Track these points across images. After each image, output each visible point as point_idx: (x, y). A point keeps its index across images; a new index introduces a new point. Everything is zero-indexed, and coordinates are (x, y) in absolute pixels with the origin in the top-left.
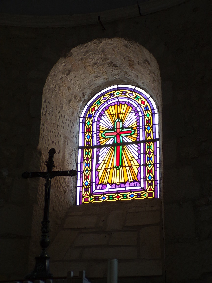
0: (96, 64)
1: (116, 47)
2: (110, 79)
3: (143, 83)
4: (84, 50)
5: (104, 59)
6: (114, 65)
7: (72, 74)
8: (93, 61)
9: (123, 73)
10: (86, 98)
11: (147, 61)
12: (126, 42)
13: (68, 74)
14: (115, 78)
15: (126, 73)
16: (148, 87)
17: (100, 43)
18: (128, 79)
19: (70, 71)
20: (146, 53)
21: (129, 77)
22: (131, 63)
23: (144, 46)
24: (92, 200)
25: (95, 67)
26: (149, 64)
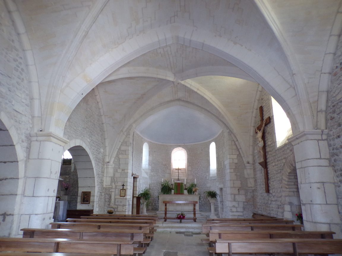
0: (177, 149)
6: (179, 149)
13: (174, 151)
15: (181, 151)
23: (185, 149)
24: (176, 168)
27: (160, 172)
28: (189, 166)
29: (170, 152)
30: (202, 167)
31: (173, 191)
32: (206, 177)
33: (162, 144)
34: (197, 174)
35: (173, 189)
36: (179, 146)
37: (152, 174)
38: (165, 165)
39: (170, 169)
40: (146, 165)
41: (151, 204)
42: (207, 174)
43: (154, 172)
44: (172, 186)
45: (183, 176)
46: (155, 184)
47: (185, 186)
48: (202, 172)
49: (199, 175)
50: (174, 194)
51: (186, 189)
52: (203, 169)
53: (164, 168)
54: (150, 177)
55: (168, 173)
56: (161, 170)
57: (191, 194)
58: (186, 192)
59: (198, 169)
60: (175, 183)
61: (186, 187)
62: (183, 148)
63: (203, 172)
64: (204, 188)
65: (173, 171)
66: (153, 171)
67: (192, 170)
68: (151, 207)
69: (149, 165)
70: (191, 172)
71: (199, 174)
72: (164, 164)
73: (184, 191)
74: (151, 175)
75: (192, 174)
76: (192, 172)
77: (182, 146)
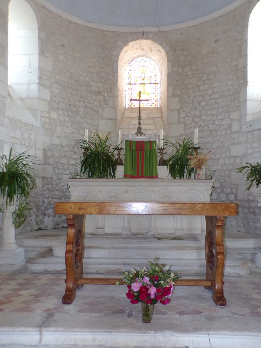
0: (136, 48)
1: (147, 43)
2: (140, 54)
3: (154, 58)
4: (134, 43)
5: (140, 47)
6: (143, 49)
7: (127, 52)
8: (136, 47)
9: (146, 53)
10: (129, 62)
11: (160, 51)
12: (152, 42)
13: (126, 53)
14: (142, 54)
15: (147, 53)
16: (156, 60)
17: (141, 41)
18: (147, 55)
19: (127, 51)
20: (161, 48)
21: (148, 55)
22: (151, 50)
23: (160, 45)
24: (132, 106)
25: (136, 50)
26: (161, 52)
27: (81, 113)
28: (174, 95)
29: (114, 53)
30: (216, 96)
31: (120, 170)
32: (230, 126)
33: (89, 25)
34: (197, 120)
35: (121, 164)
36: (144, 35)
37: (54, 115)
38: (99, 93)
39: (115, 107)
40: (30, 84)
41: (50, 211)
42: (235, 115)
43: (61, 112)
44: (119, 154)
45: (153, 127)
46: (66, 149)
47: (162, 154)
48: (214, 112)
49: (204, 121)
50: (126, 176)
51: (163, 163)
52: (219, 101)
53: (96, 103)
54: (47, 126)
55: (109, 119)
56: (86, 107)
57: (181, 178)
58: (163, 171)
59: (203, 104)
60: (126, 141)
61: (166, 158)
62: (156, 41)
63: (220, 110)
64: (221, 162)
65: (123, 115)
66: (58, 108)
67: (181, 108)
68: (51, 218)
69: (41, 84)
70: (179, 113)
71: (204, 117)
72: (96, 89)
73: (159, 167)
74: (50, 118)
75: (182, 120)
76: (183, 115)
77: (150, 35)
